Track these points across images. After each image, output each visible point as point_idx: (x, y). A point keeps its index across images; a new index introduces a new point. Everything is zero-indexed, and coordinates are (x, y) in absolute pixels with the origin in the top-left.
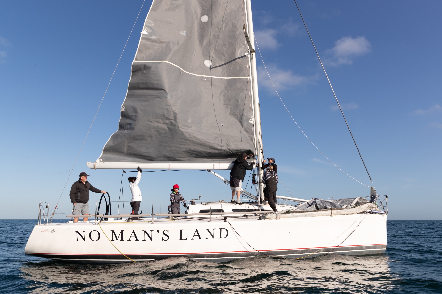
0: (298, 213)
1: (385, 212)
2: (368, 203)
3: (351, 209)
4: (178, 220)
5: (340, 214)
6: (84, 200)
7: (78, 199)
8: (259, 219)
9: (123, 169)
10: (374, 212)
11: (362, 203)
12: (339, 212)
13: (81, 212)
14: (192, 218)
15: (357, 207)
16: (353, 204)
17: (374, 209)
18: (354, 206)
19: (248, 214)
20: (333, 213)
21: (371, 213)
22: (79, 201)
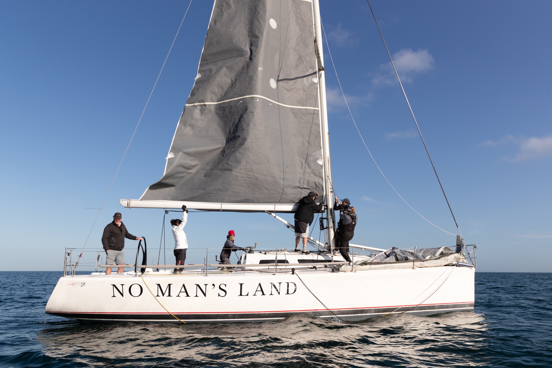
0: (376, 264)
1: (474, 265)
2: (454, 253)
3: (436, 261)
4: (235, 272)
5: (423, 267)
6: (119, 247)
7: (112, 245)
8: (331, 272)
9: (164, 208)
10: (461, 265)
11: (448, 254)
12: (422, 264)
13: (115, 261)
14: (251, 270)
15: (442, 258)
16: (438, 254)
17: (461, 261)
18: (439, 257)
19: (318, 265)
20: (416, 265)
21: (458, 265)
22: (112, 247)
